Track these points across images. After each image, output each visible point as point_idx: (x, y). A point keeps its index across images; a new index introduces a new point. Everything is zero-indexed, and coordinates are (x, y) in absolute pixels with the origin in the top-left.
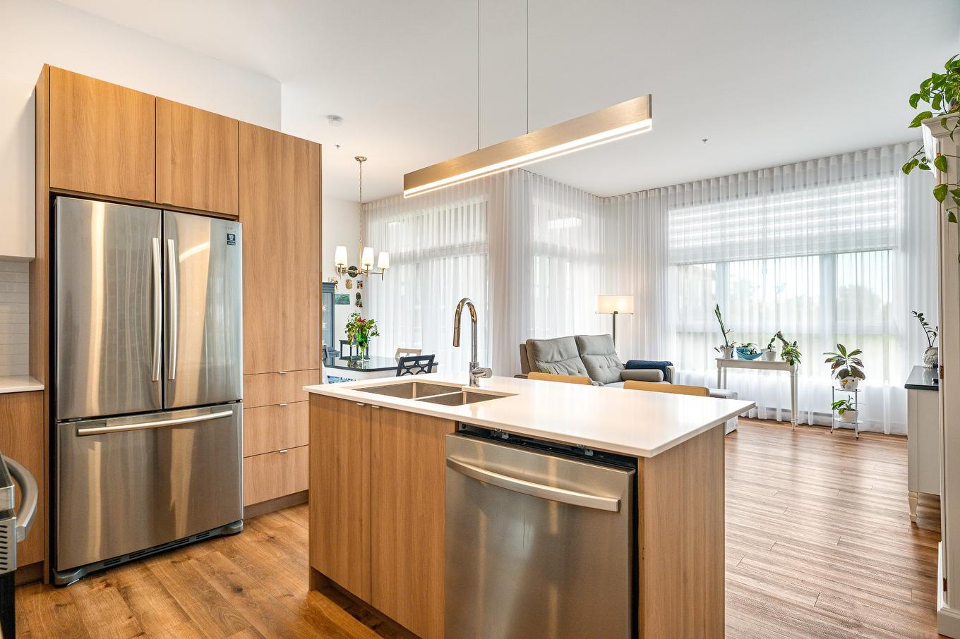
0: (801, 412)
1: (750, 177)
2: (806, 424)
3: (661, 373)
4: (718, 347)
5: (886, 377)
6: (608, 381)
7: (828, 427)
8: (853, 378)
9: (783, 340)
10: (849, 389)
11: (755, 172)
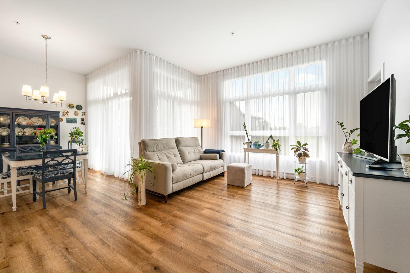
0: (281, 172)
1: (259, 63)
2: (283, 179)
3: (218, 155)
4: (245, 143)
5: (318, 156)
6: (192, 160)
7: (292, 180)
8: (304, 157)
9: (273, 139)
10: (302, 162)
11: (261, 61)
